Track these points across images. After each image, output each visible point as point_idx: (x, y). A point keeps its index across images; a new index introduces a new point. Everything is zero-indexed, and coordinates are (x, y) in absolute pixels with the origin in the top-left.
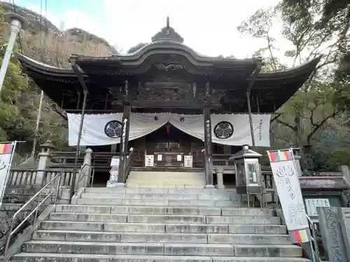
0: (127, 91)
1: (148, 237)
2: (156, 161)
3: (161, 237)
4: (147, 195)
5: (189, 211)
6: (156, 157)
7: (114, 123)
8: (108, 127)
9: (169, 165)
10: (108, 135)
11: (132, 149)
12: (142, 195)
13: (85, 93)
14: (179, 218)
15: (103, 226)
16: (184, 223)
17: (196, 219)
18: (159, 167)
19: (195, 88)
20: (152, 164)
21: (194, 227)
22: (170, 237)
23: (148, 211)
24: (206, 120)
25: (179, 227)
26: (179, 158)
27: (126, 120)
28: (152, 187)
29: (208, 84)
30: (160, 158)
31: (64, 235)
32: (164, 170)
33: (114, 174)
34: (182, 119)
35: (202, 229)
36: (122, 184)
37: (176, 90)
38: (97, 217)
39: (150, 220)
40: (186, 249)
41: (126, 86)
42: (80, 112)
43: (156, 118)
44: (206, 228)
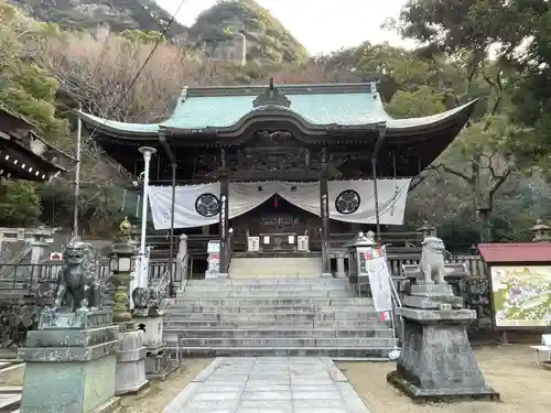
0: (223, 161)
1: (260, 324)
2: (262, 244)
3: (273, 324)
4: (256, 287)
5: (298, 301)
6: (262, 239)
7: (207, 197)
8: (200, 202)
9: (278, 248)
10: (200, 213)
11: (231, 230)
12: (249, 287)
13: (174, 166)
14: (289, 308)
15: (219, 316)
16: (292, 312)
17: (305, 309)
18: (266, 252)
19: (307, 156)
20: (257, 248)
21: (302, 315)
22: (280, 324)
23: (258, 302)
24: (322, 195)
25: (288, 316)
26: (291, 240)
27: (224, 198)
28: (260, 277)
29: (324, 150)
30: (267, 240)
31: (186, 324)
32: (272, 256)
33: (213, 263)
34: (294, 188)
35: (310, 317)
36: (225, 274)
37: (284, 156)
38: (211, 309)
39: (261, 310)
40: (293, 332)
41: (223, 156)
42: (171, 184)
43: (260, 189)
44: (313, 316)
